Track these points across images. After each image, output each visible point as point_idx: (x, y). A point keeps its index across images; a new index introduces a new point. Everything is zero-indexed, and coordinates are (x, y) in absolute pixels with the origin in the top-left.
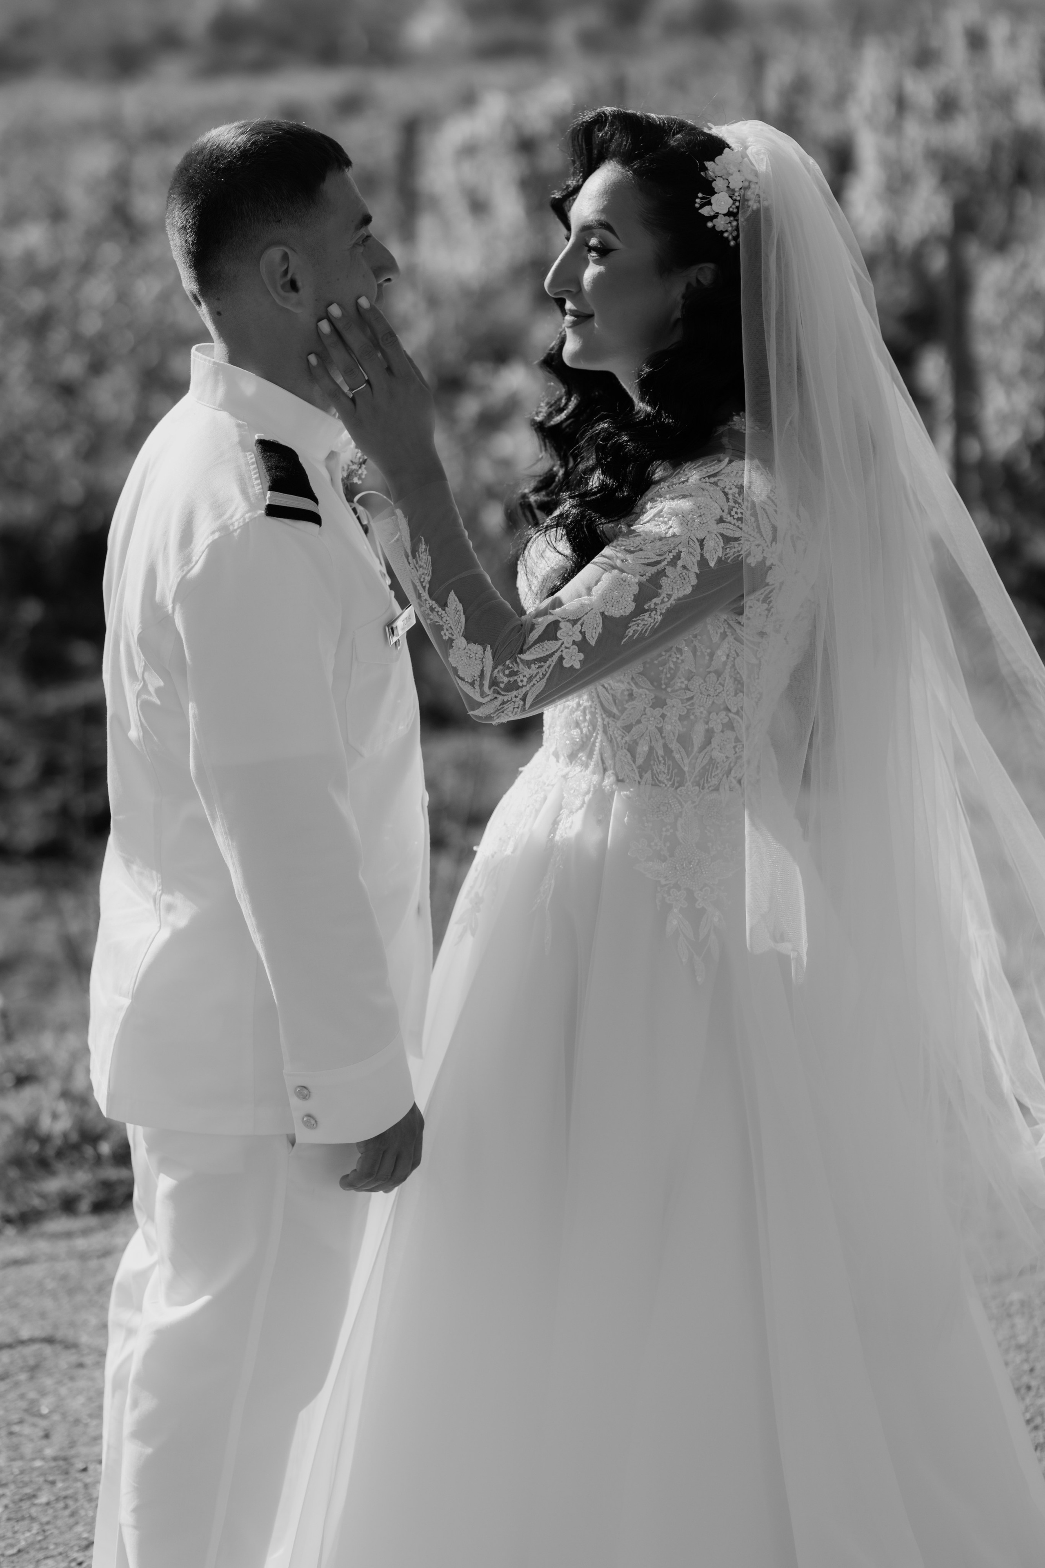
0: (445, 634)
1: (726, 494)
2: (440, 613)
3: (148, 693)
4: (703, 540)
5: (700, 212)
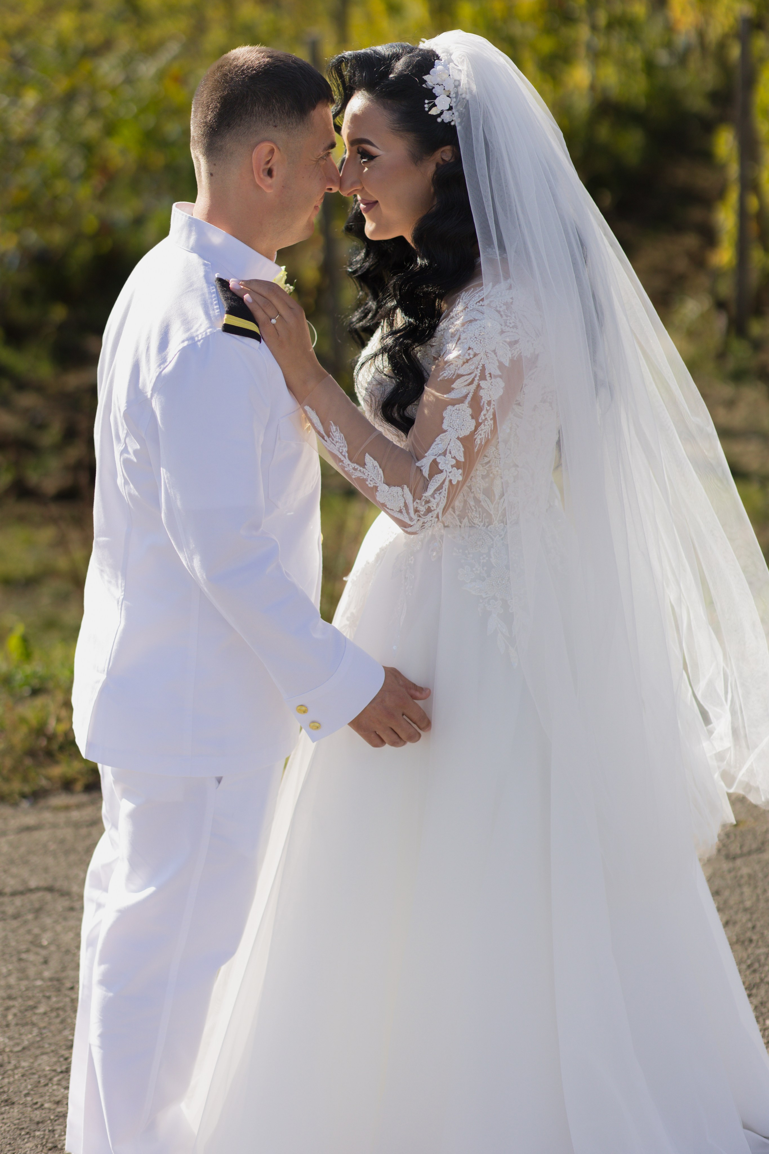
0: (369, 484)
1: (499, 312)
2: (362, 471)
3: (128, 453)
4: (495, 350)
5: (430, 113)
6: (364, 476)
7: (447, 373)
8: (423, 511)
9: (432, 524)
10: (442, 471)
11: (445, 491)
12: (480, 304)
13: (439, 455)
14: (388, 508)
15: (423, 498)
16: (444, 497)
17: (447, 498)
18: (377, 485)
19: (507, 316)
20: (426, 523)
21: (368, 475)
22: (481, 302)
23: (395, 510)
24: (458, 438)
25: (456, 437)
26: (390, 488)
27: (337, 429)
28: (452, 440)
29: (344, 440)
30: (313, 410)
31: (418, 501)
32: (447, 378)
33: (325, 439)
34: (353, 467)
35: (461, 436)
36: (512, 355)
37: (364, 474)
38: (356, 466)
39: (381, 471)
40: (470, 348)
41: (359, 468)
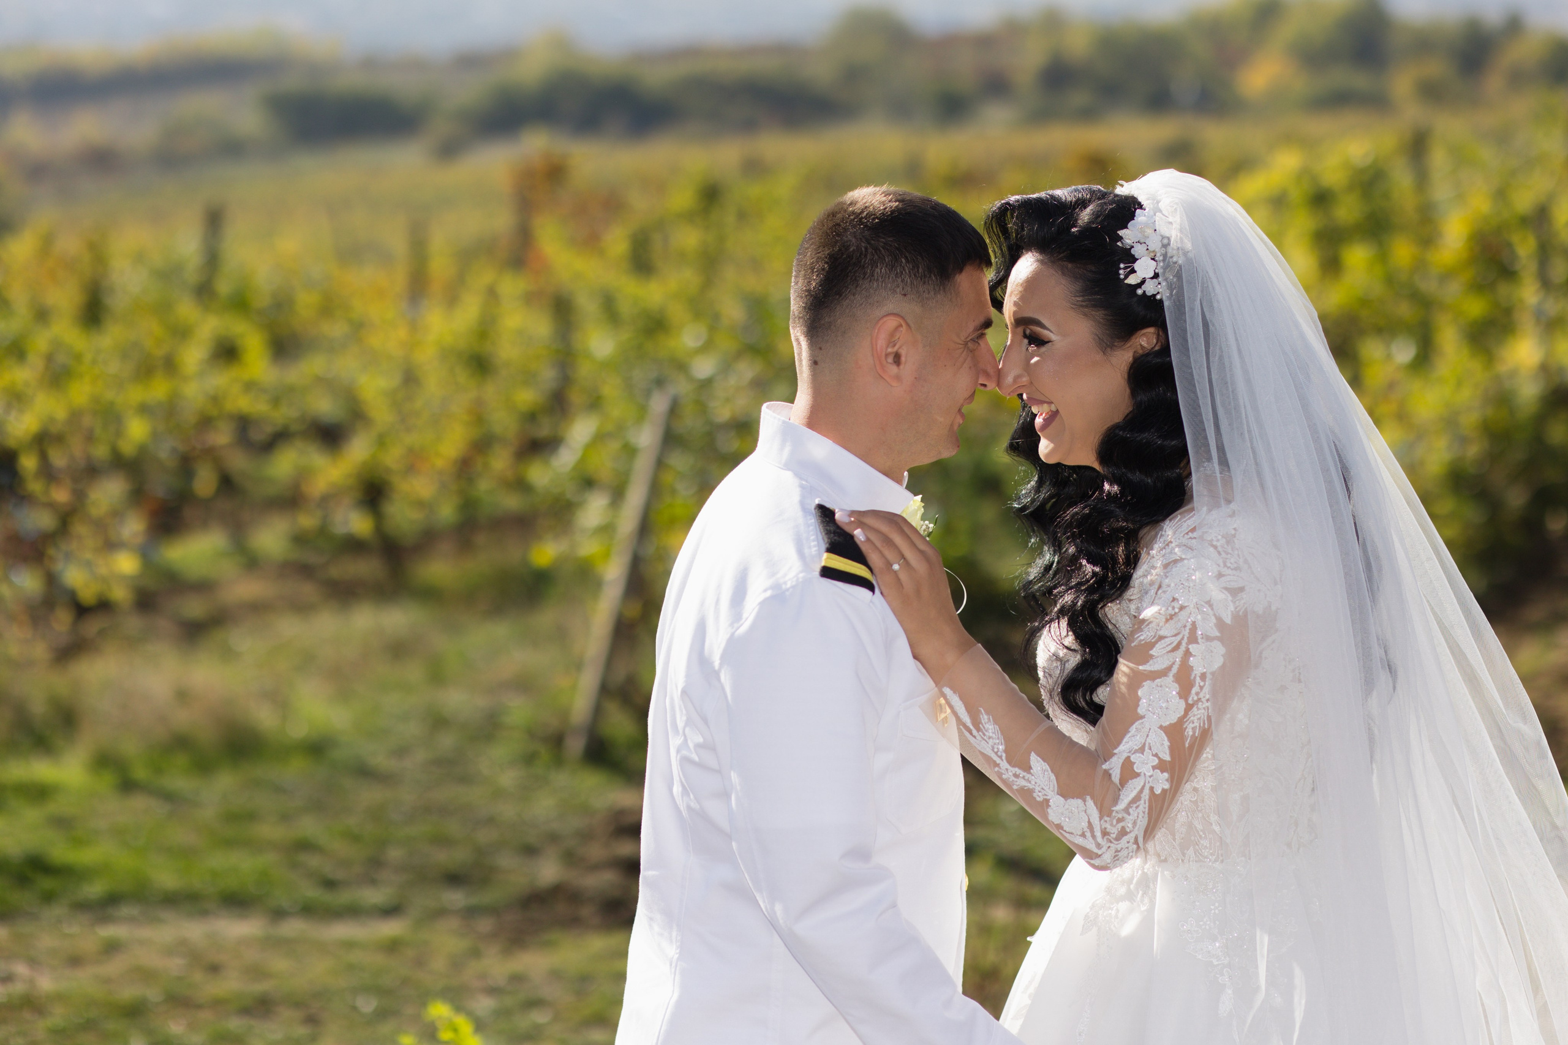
0: (1038, 796)
1: (1215, 547)
2: (1026, 778)
3: (687, 747)
4: (1210, 601)
5: (1126, 282)
6: (1029, 785)
7: (1145, 636)
8: (1114, 833)
9: (1128, 853)
10: (1138, 775)
11: (1145, 803)
12: (1189, 537)
13: (1134, 752)
14: (1065, 831)
15: (1114, 814)
16: (1144, 812)
17: (1148, 813)
18: (1048, 798)
19: (1227, 553)
20: (1120, 851)
21: (1036, 783)
22: (1190, 533)
23: (1075, 834)
24: (1161, 727)
25: (1158, 726)
26: (1066, 800)
27: (989, 719)
28: (1152, 729)
29: (1000, 734)
30: (954, 692)
31: (1106, 818)
32: (1146, 642)
33: (974, 734)
34: (1014, 772)
35: (1164, 725)
36: (1236, 608)
37: (1030, 782)
38: (1017, 770)
39: (1053, 777)
40: (1174, 599)
41: (1023, 774)
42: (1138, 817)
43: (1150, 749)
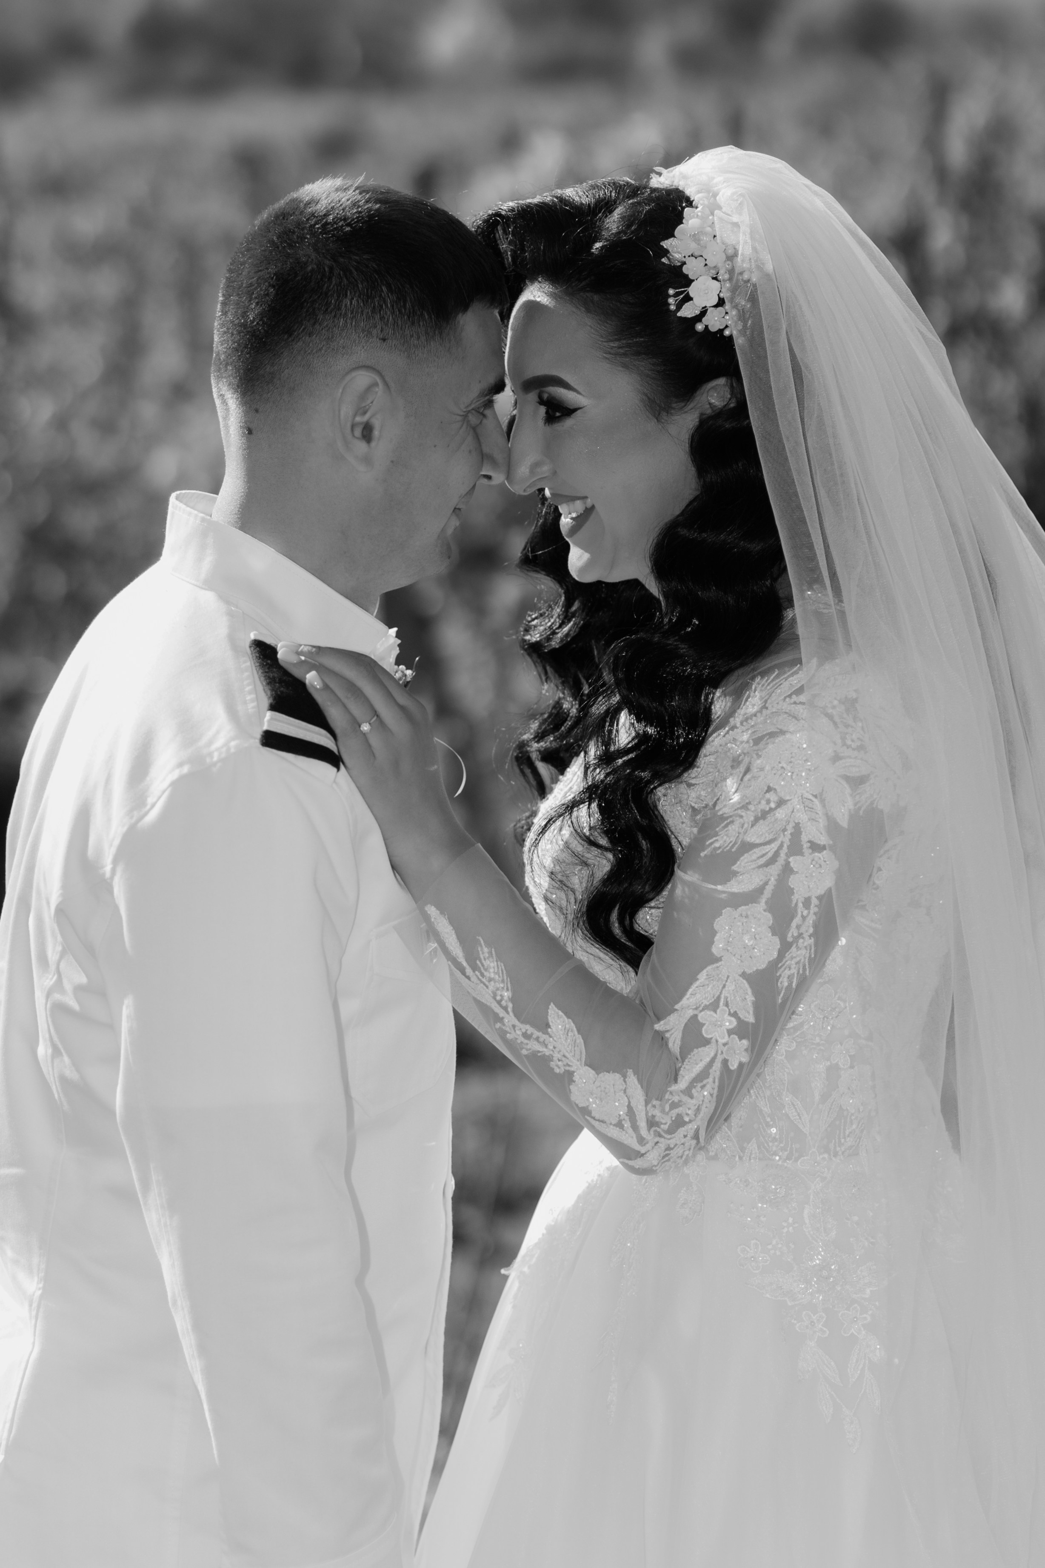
0: (556, 1066)
1: (830, 717)
2: (541, 1040)
3: (62, 991)
4: (821, 795)
5: (679, 315)
6: (545, 1049)
7: (722, 841)
8: (665, 1124)
9: (684, 1151)
10: (707, 1042)
11: (714, 1082)
12: (792, 701)
13: (703, 1010)
14: (594, 1118)
15: (667, 1096)
16: (711, 1095)
17: (717, 1098)
18: (572, 1069)
19: (847, 726)
20: (672, 1149)
21: (554, 1048)
22: (794, 696)
23: (608, 1122)
24: (743, 975)
25: (740, 973)
26: (598, 1074)
27: (490, 953)
28: (730, 978)
29: (505, 975)
30: (442, 913)
31: (655, 1103)
32: (723, 851)
33: (468, 974)
34: (524, 1031)
35: (749, 971)
36: (855, 804)
37: (546, 1046)
38: (530, 1029)
39: (580, 1040)
40: (769, 789)
41: (537, 1034)
42: (703, 1101)
43: (727, 1005)
